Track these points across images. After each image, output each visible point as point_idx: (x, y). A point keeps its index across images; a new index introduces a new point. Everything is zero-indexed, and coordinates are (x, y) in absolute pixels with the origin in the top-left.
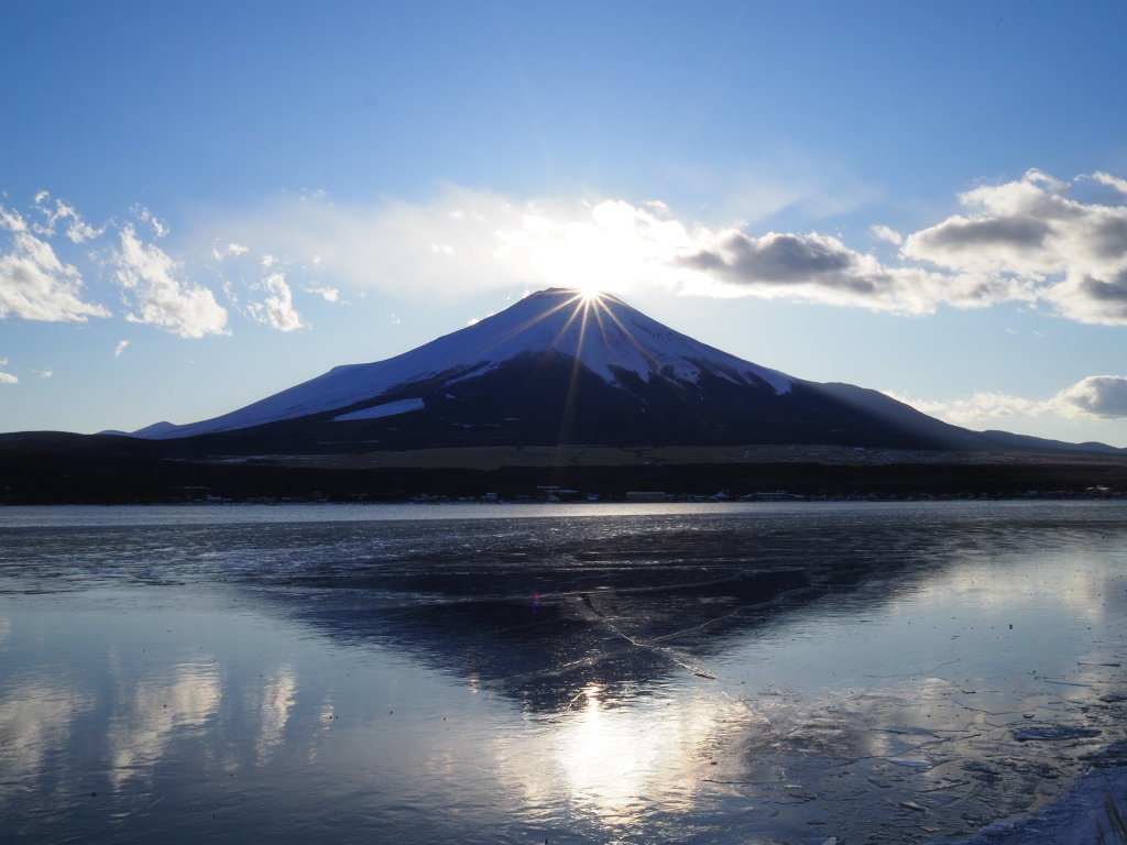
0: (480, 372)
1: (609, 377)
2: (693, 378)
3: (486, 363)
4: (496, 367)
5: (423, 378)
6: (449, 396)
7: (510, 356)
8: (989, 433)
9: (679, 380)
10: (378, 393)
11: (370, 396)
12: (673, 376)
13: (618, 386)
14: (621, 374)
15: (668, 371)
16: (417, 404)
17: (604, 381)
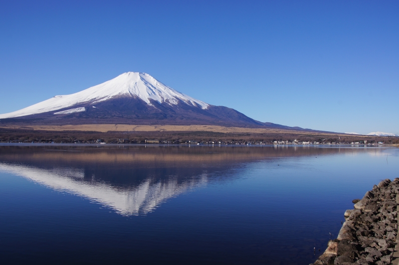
0: (105, 99)
1: (148, 102)
2: (176, 103)
3: (107, 96)
4: (110, 97)
5: (85, 101)
6: (94, 107)
7: (115, 94)
8: (266, 123)
9: (171, 104)
10: (70, 105)
11: (67, 106)
12: (169, 103)
13: (151, 105)
14: (152, 101)
15: (167, 100)
16: (83, 109)
17: (146, 103)
